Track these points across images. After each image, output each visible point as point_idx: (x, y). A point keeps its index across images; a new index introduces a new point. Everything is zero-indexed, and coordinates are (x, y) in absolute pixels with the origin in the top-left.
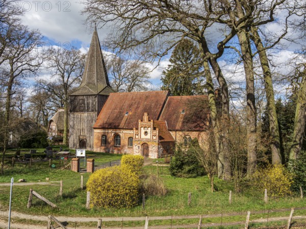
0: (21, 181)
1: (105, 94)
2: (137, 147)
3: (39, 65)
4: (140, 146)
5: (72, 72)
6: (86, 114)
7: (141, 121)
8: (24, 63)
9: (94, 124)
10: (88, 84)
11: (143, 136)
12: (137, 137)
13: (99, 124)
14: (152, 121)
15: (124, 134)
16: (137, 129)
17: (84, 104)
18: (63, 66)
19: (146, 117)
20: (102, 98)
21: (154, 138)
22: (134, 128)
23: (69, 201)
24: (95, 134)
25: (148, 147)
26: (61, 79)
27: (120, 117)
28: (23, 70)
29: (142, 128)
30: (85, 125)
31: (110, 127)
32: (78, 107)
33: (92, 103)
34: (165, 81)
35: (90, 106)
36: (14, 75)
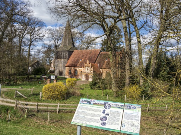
0: (21, 88)
1: (71, 50)
2: (83, 76)
3: (43, 36)
4: (85, 75)
5: (60, 40)
6: (62, 60)
7: (86, 63)
8: (37, 35)
9: (66, 65)
10: (64, 46)
11: (86, 71)
12: (84, 71)
13: (68, 65)
14: (90, 63)
15: (79, 69)
16: (84, 67)
17: (62, 55)
18: (55, 37)
19: (88, 62)
20: (70, 53)
21: (91, 72)
22: (83, 67)
23: (35, 96)
24: (66, 69)
25: (88, 76)
26: (54, 43)
27: (77, 61)
28: (36, 39)
29: (86, 67)
30: (62, 65)
31: (72, 66)
32: (59, 57)
33: (65, 55)
34: (102, 45)
35: (65, 56)
36: (32, 41)
